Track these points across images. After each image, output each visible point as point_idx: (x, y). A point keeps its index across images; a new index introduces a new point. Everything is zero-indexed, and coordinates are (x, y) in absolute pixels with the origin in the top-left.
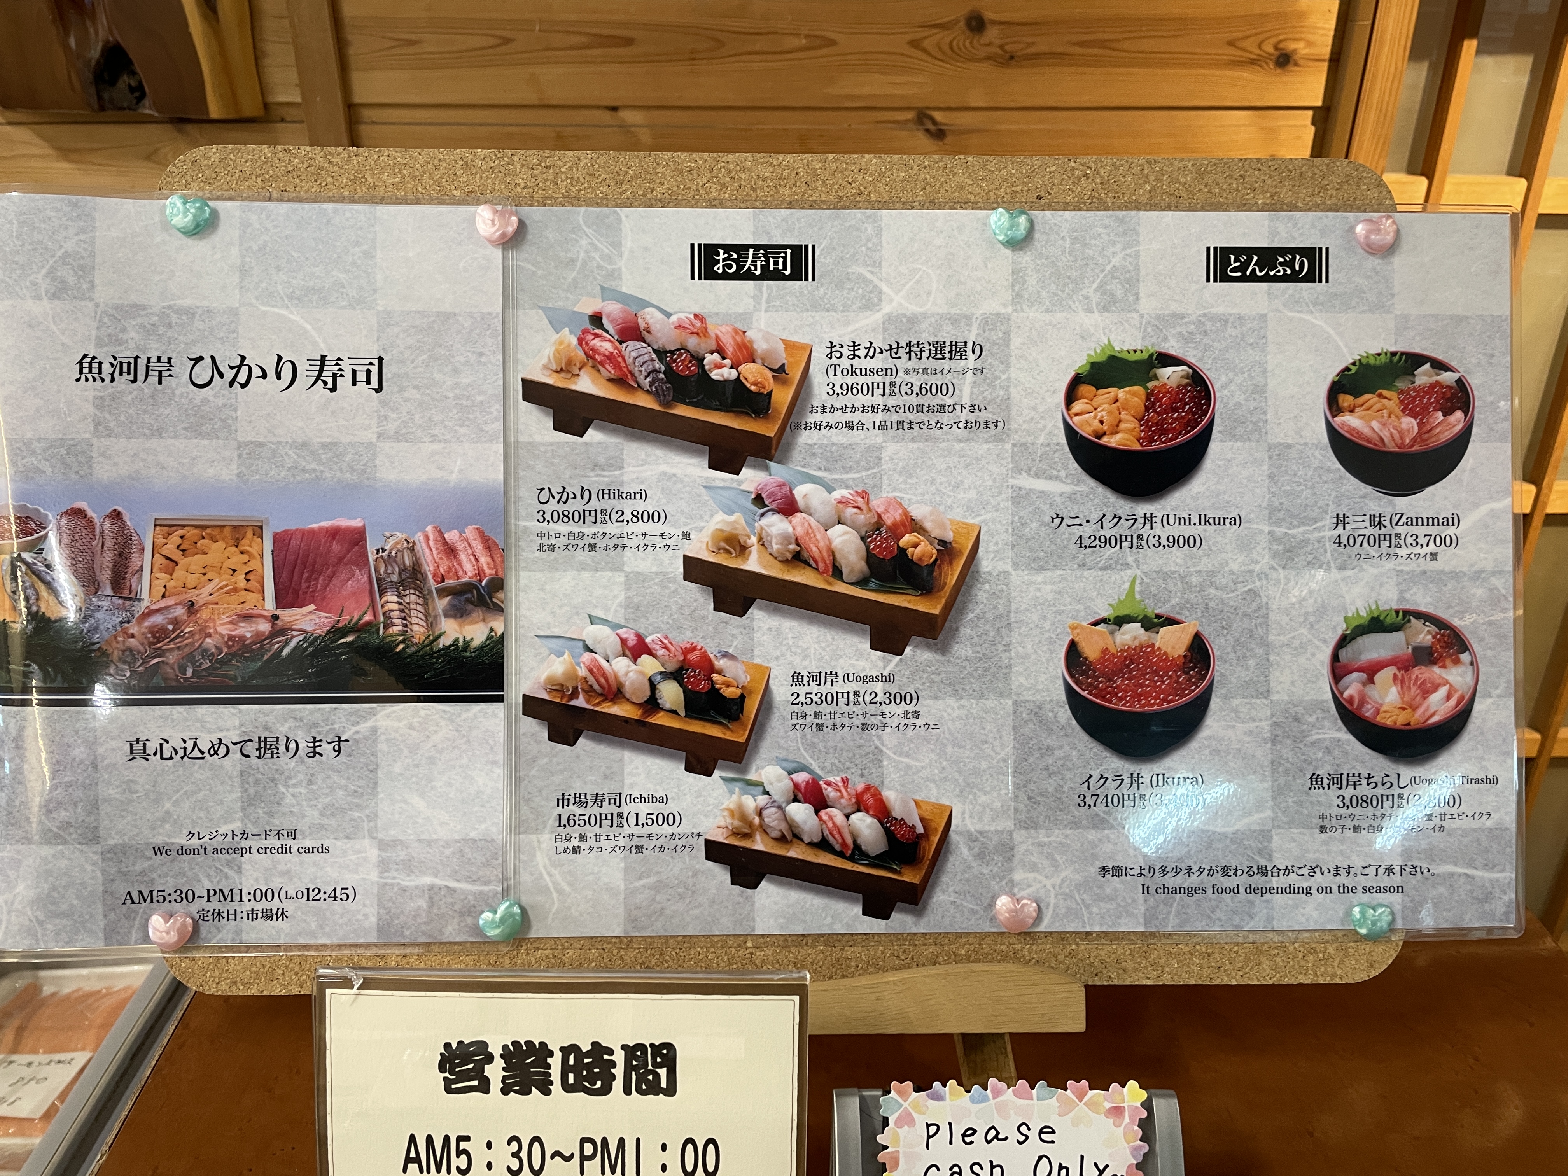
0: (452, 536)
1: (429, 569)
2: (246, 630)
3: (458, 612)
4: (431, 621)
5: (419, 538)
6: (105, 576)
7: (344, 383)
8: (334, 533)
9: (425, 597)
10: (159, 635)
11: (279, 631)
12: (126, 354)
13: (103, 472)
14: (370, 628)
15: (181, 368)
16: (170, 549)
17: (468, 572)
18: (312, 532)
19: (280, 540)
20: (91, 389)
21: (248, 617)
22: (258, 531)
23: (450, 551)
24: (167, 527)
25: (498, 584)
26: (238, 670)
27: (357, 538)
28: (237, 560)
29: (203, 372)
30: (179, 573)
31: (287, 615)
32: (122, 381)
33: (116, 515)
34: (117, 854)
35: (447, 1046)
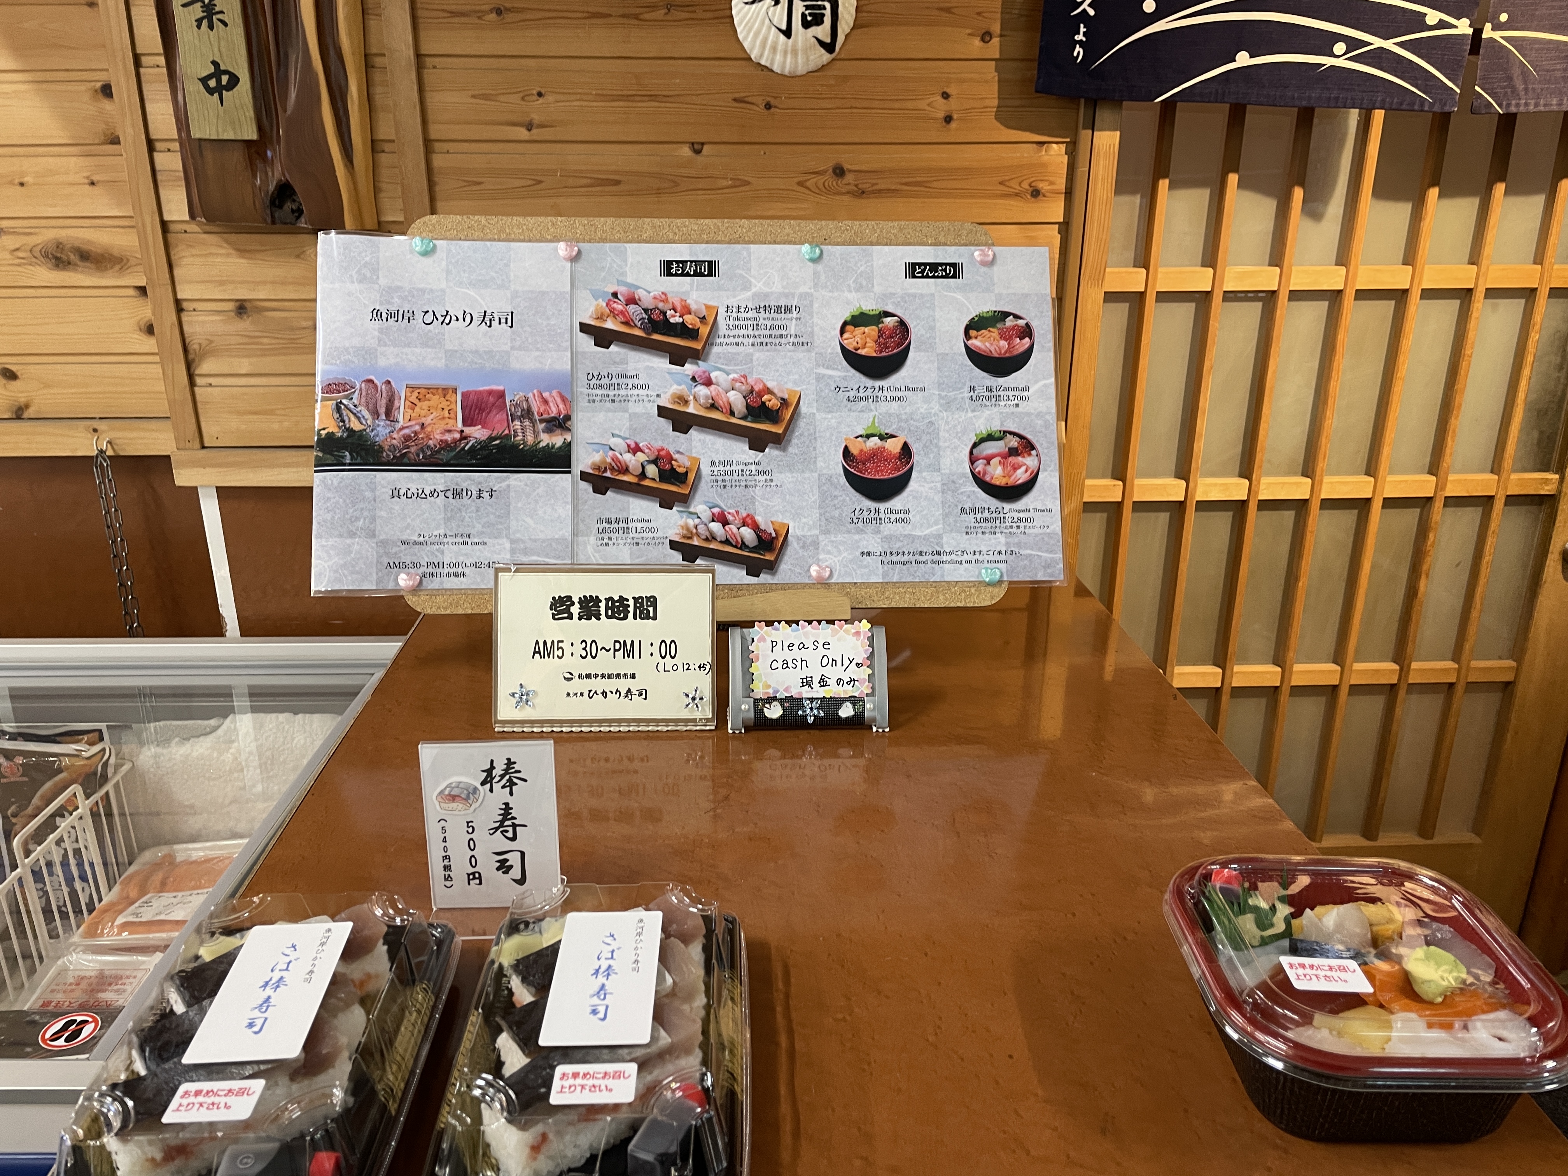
0: (546, 395)
1: (535, 410)
2: (448, 437)
3: (549, 431)
4: (536, 434)
5: (530, 395)
6: (382, 411)
7: (495, 323)
8: (490, 392)
9: (533, 422)
10: (407, 438)
11: (464, 438)
12: (393, 309)
13: (382, 362)
14: (508, 436)
15: (419, 315)
16: (413, 398)
17: (554, 412)
18: (480, 392)
19: (465, 395)
20: (377, 324)
21: (449, 431)
22: (455, 391)
23: (546, 402)
24: (411, 388)
25: (568, 418)
26: (444, 456)
27: (501, 395)
28: (444, 404)
29: (429, 318)
30: (417, 409)
31: (468, 430)
32: (392, 321)
33: (388, 382)
34: (384, 543)
35: (554, 598)
